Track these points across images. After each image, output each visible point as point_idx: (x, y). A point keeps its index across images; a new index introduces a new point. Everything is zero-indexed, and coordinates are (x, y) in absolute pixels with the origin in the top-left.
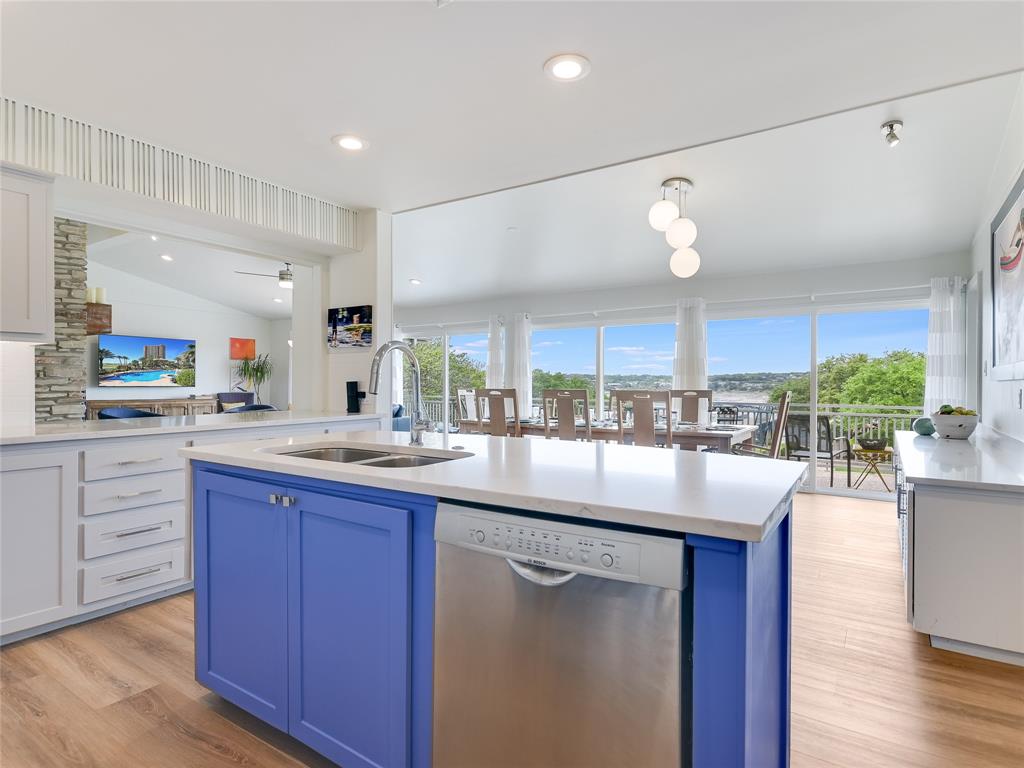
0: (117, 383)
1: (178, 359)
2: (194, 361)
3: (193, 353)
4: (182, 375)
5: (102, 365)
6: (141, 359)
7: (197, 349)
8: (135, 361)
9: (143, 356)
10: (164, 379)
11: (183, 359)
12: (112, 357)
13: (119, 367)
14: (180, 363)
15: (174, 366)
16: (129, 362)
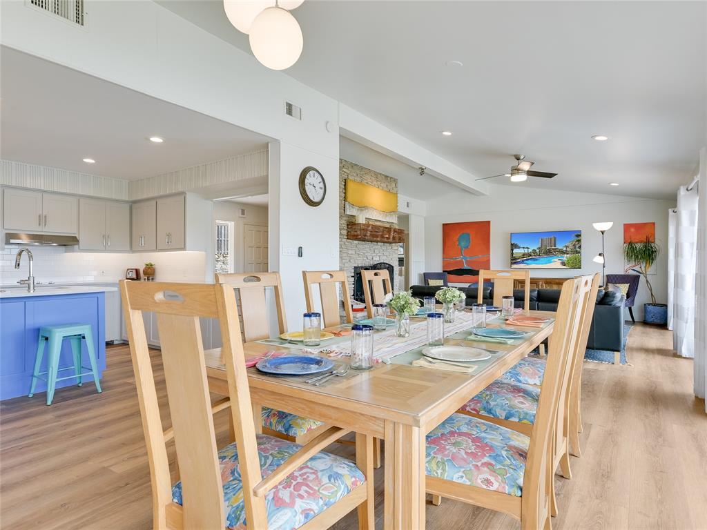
0: (522, 266)
1: (567, 247)
2: (580, 247)
3: (579, 241)
4: (570, 259)
5: (512, 254)
6: (539, 248)
7: (583, 238)
8: (534, 250)
9: (540, 246)
10: (555, 263)
11: (571, 246)
12: (519, 248)
13: (524, 254)
14: (568, 249)
15: (563, 252)
16: (530, 250)
